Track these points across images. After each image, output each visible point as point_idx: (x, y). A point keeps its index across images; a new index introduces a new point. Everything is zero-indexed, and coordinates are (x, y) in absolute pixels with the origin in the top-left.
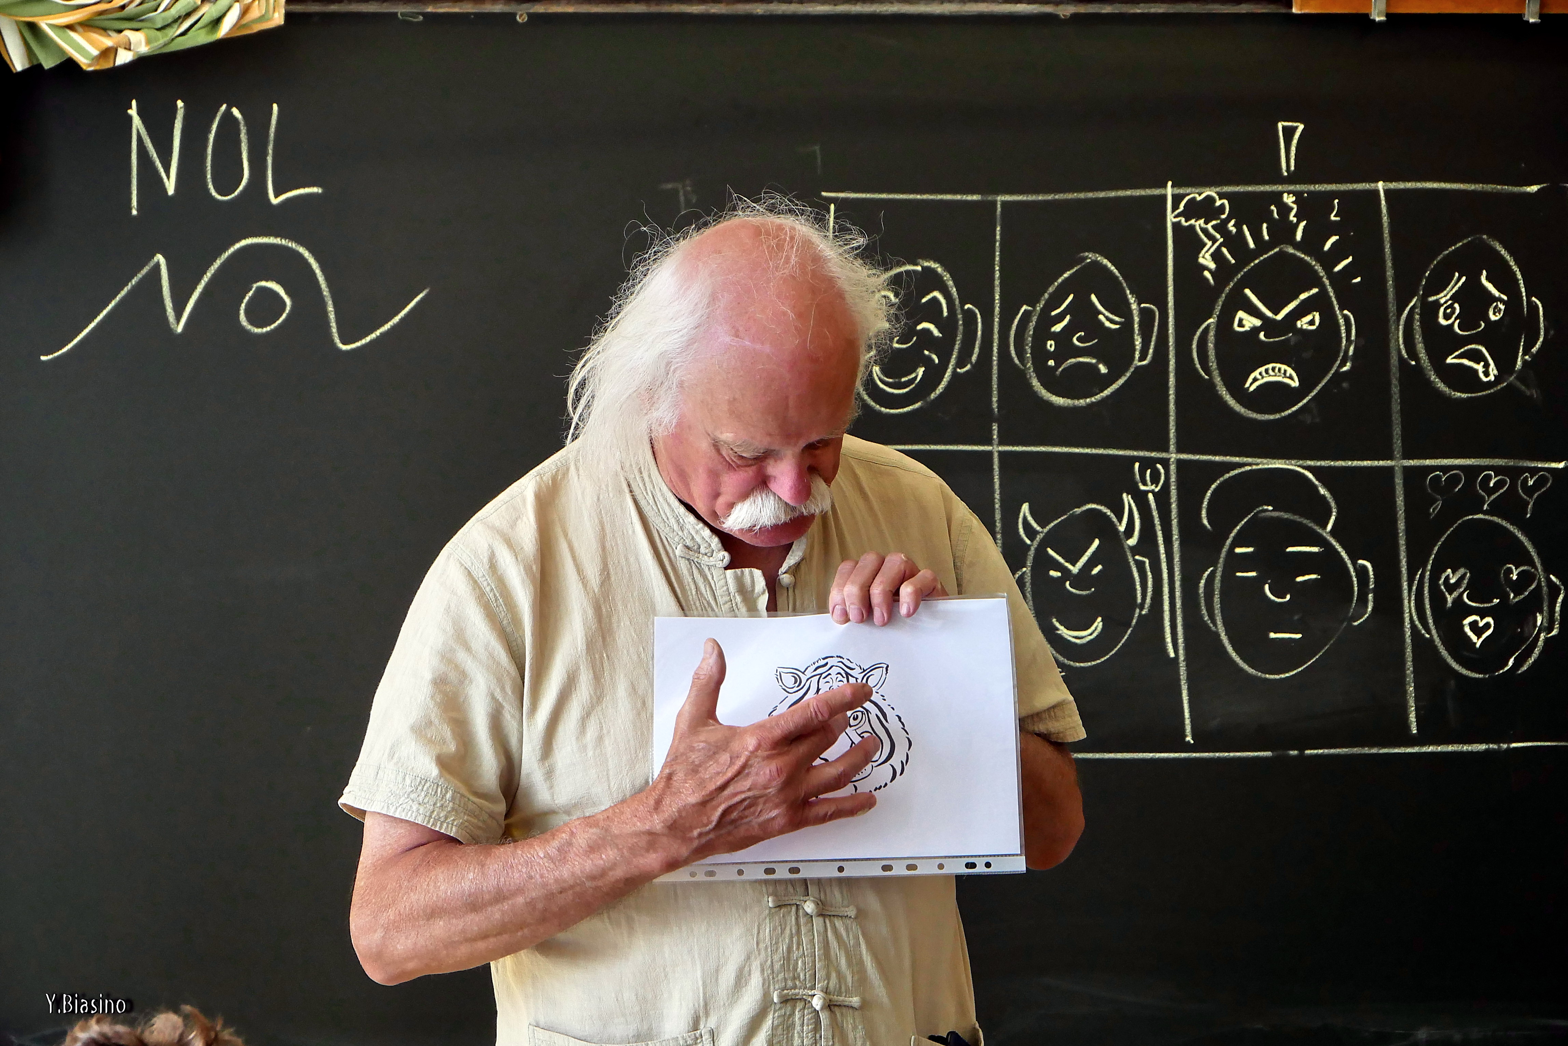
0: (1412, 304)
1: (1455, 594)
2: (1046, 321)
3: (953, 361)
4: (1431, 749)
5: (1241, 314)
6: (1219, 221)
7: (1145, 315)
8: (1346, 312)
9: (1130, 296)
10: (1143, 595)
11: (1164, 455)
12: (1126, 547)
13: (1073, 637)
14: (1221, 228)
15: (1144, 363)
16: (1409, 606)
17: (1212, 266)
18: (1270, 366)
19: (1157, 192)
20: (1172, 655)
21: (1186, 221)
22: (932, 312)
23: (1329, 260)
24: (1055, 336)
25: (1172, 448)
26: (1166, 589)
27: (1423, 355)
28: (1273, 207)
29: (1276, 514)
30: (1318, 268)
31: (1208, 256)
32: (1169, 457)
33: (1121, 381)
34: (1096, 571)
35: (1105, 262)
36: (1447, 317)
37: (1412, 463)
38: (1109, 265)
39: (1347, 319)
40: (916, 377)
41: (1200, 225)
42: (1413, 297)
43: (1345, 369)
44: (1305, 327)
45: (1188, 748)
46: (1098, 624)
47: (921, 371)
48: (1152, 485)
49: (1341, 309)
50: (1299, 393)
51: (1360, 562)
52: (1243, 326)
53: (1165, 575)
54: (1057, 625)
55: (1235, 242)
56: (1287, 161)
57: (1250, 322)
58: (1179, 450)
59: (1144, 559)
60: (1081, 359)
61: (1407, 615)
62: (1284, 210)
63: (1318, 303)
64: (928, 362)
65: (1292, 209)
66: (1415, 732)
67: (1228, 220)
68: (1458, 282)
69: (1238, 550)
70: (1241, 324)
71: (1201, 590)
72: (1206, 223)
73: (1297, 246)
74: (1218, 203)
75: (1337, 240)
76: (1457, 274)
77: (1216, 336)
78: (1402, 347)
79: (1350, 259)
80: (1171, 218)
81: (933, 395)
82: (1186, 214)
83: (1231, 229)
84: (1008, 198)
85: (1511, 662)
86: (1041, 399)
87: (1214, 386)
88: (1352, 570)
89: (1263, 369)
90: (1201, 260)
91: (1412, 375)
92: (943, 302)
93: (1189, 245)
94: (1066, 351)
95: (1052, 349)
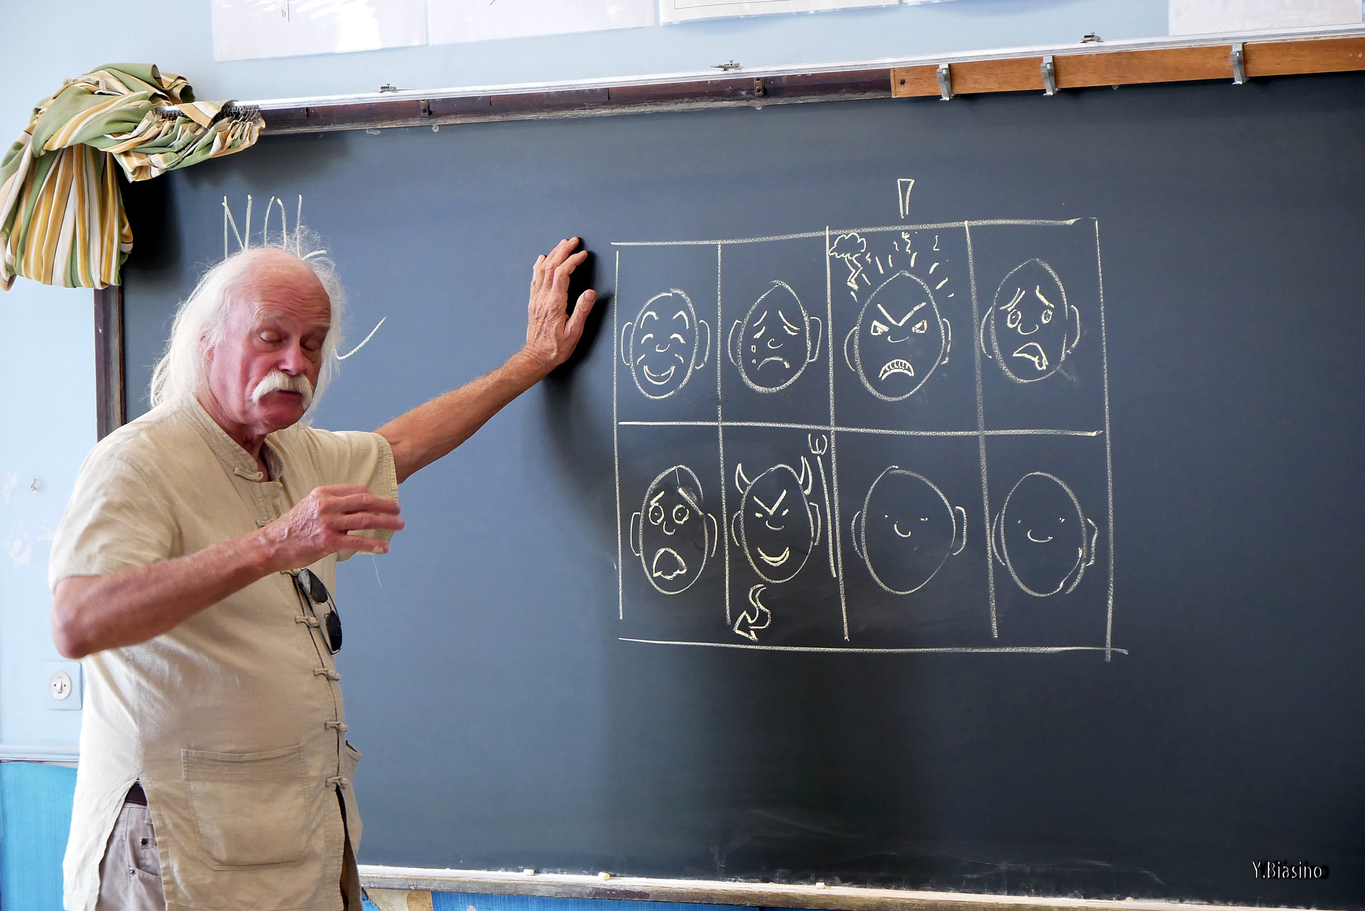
0: (988, 313)
1: (1022, 533)
2: (751, 331)
3: (693, 362)
4: (1008, 650)
5: (875, 323)
6: (860, 255)
7: (814, 324)
8: (944, 319)
9: (803, 311)
10: (815, 531)
11: (827, 428)
12: (804, 496)
13: (771, 561)
14: (861, 259)
15: (813, 360)
16: (991, 541)
17: (856, 287)
18: (895, 361)
19: (819, 234)
20: (835, 576)
21: (838, 256)
22: (679, 326)
23: (932, 281)
24: (756, 342)
25: (832, 423)
26: (830, 528)
28: (895, 243)
29: (901, 472)
30: (926, 287)
31: (853, 280)
32: (830, 429)
33: (799, 374)
34: (785, 513)
35: (787, 286)
36: (1013, 322)
37: (991, 433)
38: (790, 289)
39: (944, 323)
40: (671, 372)
41: (847, 257)
42: (990, 308)
43: (944, 362)
44: (917, 331)
45: (846, 644)
46: (787, 552)
47: (673, 368)
48: (819, 450)
49: (941, 317)
50: (913, 382)
51: (957, 507)
52: (877, 332)
53: (829, 517)
54: (761, 552)
55: (870, 269)
56: (904, 208)
57: (881, 328)
58: (837, 424)
59: (815, 505)
60: (773, 358)
61: (989, 548)
62: (903, 244)
63: (926, 314)
64: (676, 362)
65: (908, 243)
66: (996, 637)
67: (866, 253)
68: (1020, 295)
70: (875, 331)
71: (853, 528)
72: (851, 256)
73: (911, 271)
74: (859, 241)
75: (937, 266)
76: (1019, 289)
77: (859, 339)
78: (982, 345)
79: (947, 280)
80: (828, 252)
81: (681, 386)
82: (839, 250)
83: (868, 259)
84: (725, 242)
85: (1062, 585)
86: (748, 387)
87: (858, 376)
88: (952, 514)
89: (890, 363)
90: (849, 284)
91: (990, 366)
92: (686, 318)
93: (840, 270)
94: (763, 352)
95: (755, 352)
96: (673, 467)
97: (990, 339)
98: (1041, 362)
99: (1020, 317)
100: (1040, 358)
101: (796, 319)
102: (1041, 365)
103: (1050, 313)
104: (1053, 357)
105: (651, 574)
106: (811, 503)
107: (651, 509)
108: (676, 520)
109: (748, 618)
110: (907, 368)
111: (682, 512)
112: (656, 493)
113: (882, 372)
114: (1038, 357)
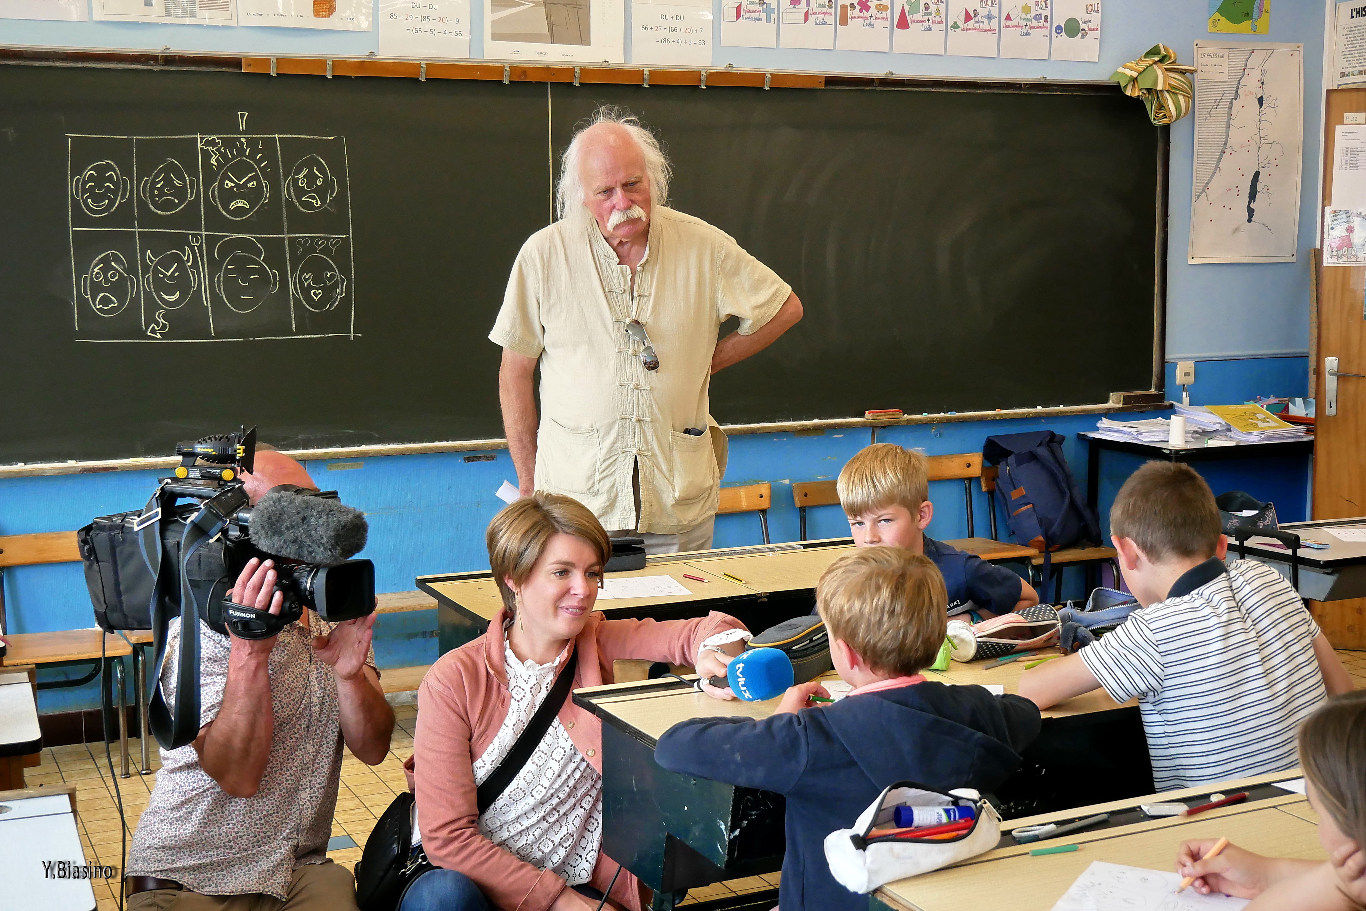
1: (308, 282)
2: (154, 183)
3: (119, 198)
4: (301, 337)
5: (227, 182)
6: (218, 147)
7: (191, 181)
9: (185, 174)
10: (194, 283)
11: (200, 233)
12: (187, 266)
13: (169, 299)
14: (218, 150)
15: (192, 199)
16: (291, 287)
17: (216, 164)
18: (238, 201)
19: (194, 136)
20: (206, 304)
21: (205, 148)
22: (110, 179)
23: (259, 162)
24: (157, 189)
25: (203, 230)
26: (203, 281)
27: (294, 197)
28: (237, 143)
29: (242, 254)
30: (255, 165)
31: (214, 160)
32: (202, 233)
33: (183, 206)
34: (176, 275)
35: (176, 162)
36: (302, 183)
37: (291, 235)
39: (266, 184)
40: (105, 203)
41: (210, 148)
43: (266, 202)
44: (251, 186)
45: (212, 338)
46: (178, 294)
47: (107, 201)
48: (196, 243)
49: (264, 180)
50: (249, 210)
51: (273, 271)
53: (202, 276)
54: (162, 294)
55: (223, 155)
56: (242, 126)
57: (231, 184)
58: (206, 231)
59: (194, 270)
60: (168, 197)
62: (242, 143)
63: (255, 178)
64: (109, 198)
66: (295, 331)
67: (221, 147)
68: (305, 171)
69: (229, 267)
70: (227, 185)
71: (216, 281)
72: (213, 148)
73: (246, 157)
74: (217, 141)
77: (218, 189)
79: (266, 162)
80: (199, 146)
81: (112, 210)
82: (205, 145)
83: (222, 150)
84: (138, 137)
85: (328, 306)
86: (153, 212)
87: (218, 207)
88: (270, 274)
89: (236, 201)
90: (211, 162)
91: (290, 204)
92: (115, 176)
93: (207, 155)
94: (162, 194)
95: (157, 194)
96: (108, 252)
97: (290, 191)
98: (317, 203)
99: (306, 181)
100: (317, 201)
101: (182, 179)
102: (317, 204)
103: (322, 180)
104: (324, 201)
105: (95, 306)
106: (191, 270)
107: (94, 273)
108: (110, 279)
109: (155, 326)
111: (114, 275)
112: (97, 265)
114: (315, 200)
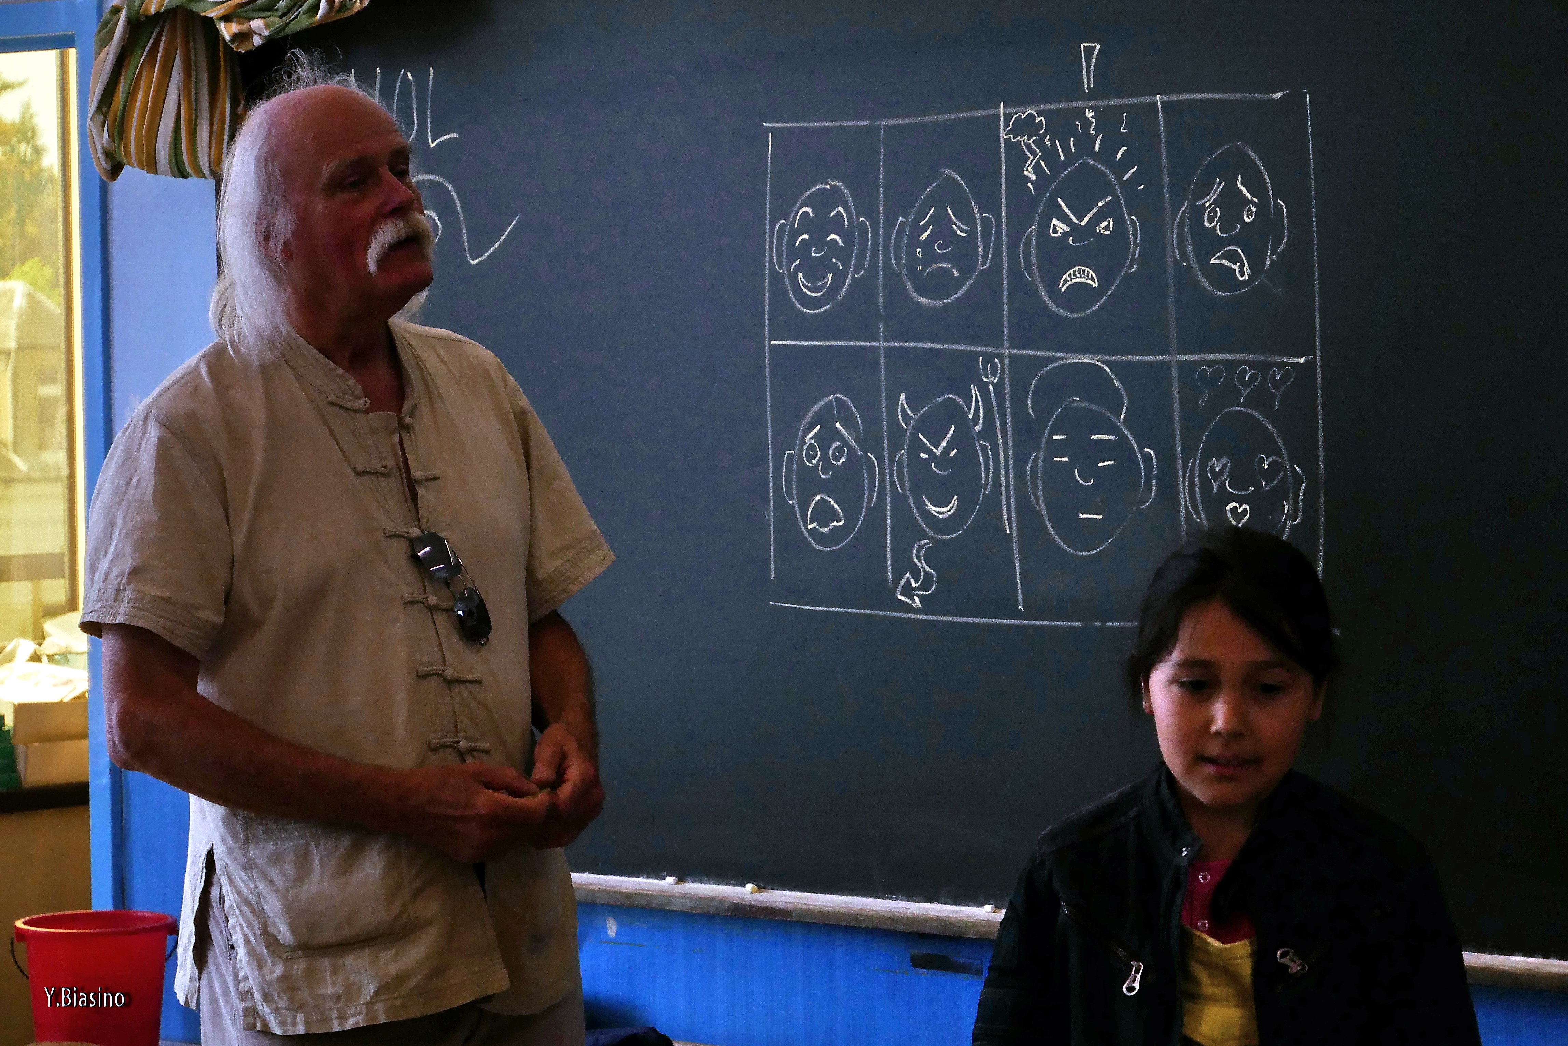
1: (1219, 482)
2: (916, 230)
3: (852, 268)
5: (1055, 221)
6: (1038, 137)
7: (986, 223)
8: (1133, 217)
9: (974, 207)
10: (986, 476)
11: (1000, 351)
12: (974, 433)
13: (937, 513)
14: (1040, 143)
15: (985, 267)
16: (1183, 492)
17: (1033, 178)
18: (1076, 269)
19: (992, 112)
20: (1008, 531)
21: (1014, 138)
22: (836, 225)
23: (1119, 170)
24: (922, 244)
25: (1006, 344)
26: (1003, 472)
28: (1077, 122)
29: (1083, 404)
30: (1112, 177)
31: (1030, 169)
32: (1004, 351)
33: (969, 284)
34: (953, 453)
35: (957, 176)
36: (1210, 222)
37: (1185, 357)
38: (959, 179)
39: (1133, 222)
40: (828, 281)
41: (1024, 140)
43: (1132, 270)
44: (1102, 232)
45: (1018, 615)
46: (955, 501)
47: (830, 276)
48: (992, 377)
49: (1130, 215)
50: (1098, 293)
51: (1146, 449)
52: (1057, 233)
53: (1002, 459)
54: (926, 501)
55: (1049, 155)
56: (1088, 79)
58: (1011, 346)
59: (987, 444)
60: (940, 265)
61: (1182, 500)
62: (1086, 123)
63: (1112, 210)
64: (834, 269)
65: (1093, 122)
67: (1045, 135)
68: (1219, 187)
69: (1055, 437)
70: (1055, 232)
71: (1028, 473)
72: (1029, 139)
73: (1095, 156)
74: (1037, 120)
75: (1125, 151)
77: (1037, 241)
79: (1136, 168)
80: (1003, 136)
81: (839, 297)
82: (1015, 131)
83: (1047, 143)
84: (888, 122)
86: (913, 299)
87: (1036, 287)
88: (1140, 457)
89: (1071, 271)
90: (1026, 173)
91: (1184, 276)
92: (845, 215)
93: (1017, 157)
94: (930, 257)
95: (920, 256)
96: (830, 396)
97: (1184, 240)
98: (1242, 271)
99: (1219, 215)
100: (1242, 266)
102: (1242, 274)
103: (1253, 209)
104: (1256, 264)
105: (806, 526)
106: (981, 442)
107: (805, 447)
108: (833, 461)
109: (912, 580)
110: (1090, 277)
111: (839, 451)
112: (811, 427)
113: (1062, 282)
114: (1238, 264)
